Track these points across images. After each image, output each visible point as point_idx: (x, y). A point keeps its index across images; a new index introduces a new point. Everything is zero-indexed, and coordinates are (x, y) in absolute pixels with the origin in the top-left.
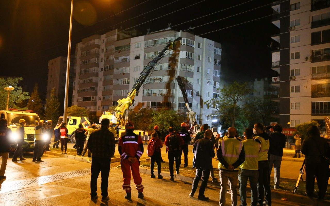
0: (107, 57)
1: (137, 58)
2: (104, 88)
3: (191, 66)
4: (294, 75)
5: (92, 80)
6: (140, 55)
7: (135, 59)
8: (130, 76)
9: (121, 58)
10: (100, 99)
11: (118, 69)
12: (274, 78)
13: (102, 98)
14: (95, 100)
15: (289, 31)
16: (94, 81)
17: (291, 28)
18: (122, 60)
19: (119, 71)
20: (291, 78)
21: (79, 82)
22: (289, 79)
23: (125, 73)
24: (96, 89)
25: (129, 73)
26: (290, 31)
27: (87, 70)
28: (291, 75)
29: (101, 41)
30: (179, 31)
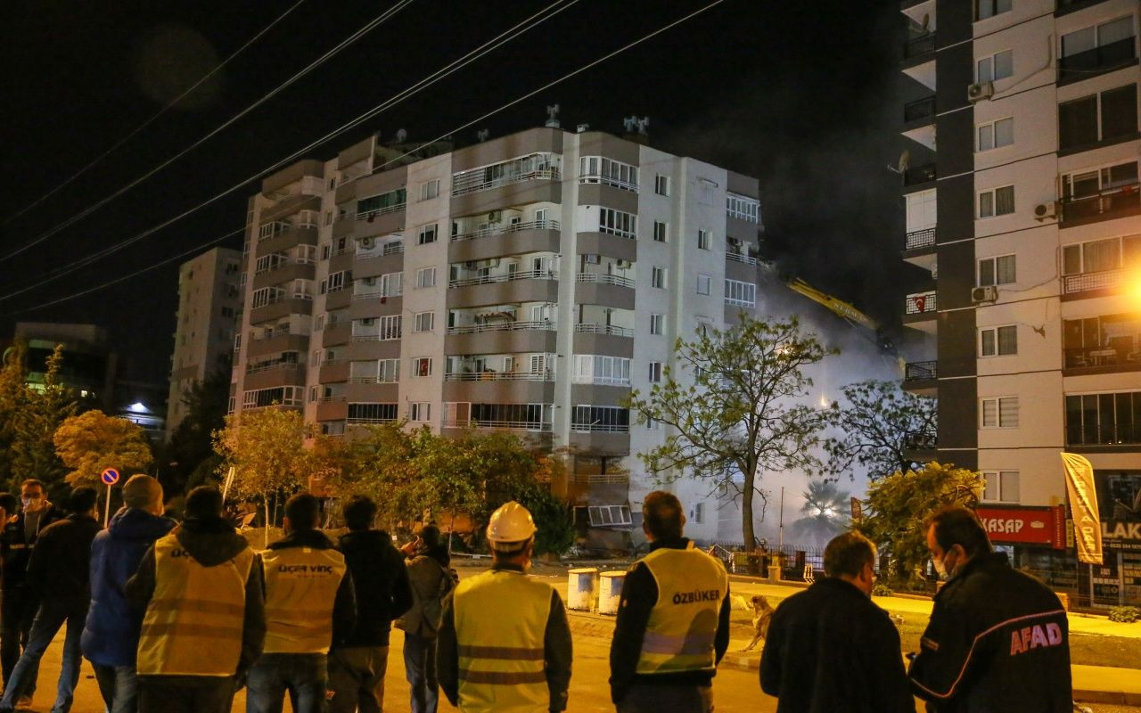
0: (341, 240)
1: (429, 237)
2: (331, 355)
3: (624, 263)
4: (993, 283)
5: (287, 326)
6: (436, 226)
7: (422, 242)
8: (405, 305)
9: (380, 243)
10: (314, 397)
11: (369, 280)
12: (916, 299)
13: (320, 394)
14: (295, 402)
15: (970, 104)
16: (295, 329)
17: (978, 88)
18: (385, 246)
19: (373, 290)
20: (980, 295)
21: (252, 334)
22: (973, 300)
23: (387, 296)
24: (301, 359)
25: (402, 297)
26: (975, 102)
28: (982, 284)
29: (327, 181)
30: (575, 131)
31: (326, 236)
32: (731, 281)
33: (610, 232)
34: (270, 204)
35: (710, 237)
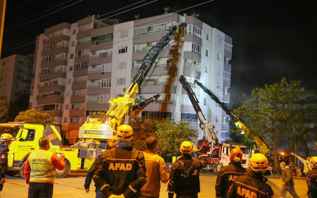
0: (79, 52)
1: (123, 51)
2: (74, 93)
3: (197, 63)
5: (57, 82)
6: (127, 47)
7: (120, 53)
8: (112, 75)
9: (98, 53)
10: (67, 107)
11: (94, 66)
13: (70, 107)
14: (60, 109)
16: (60, 83)
18: (100, 54)
19: (95, 70)
21: (39, 85)
23: (104, 72)
24: (62, 94)
25: (111, 72)
27: (51, 69)
29: (72, 31)
30: (183, 15)
31: (72, 50)
32: (225, 71)
33: (194, 52)
34: (47, 38)
35: (220, 56)
